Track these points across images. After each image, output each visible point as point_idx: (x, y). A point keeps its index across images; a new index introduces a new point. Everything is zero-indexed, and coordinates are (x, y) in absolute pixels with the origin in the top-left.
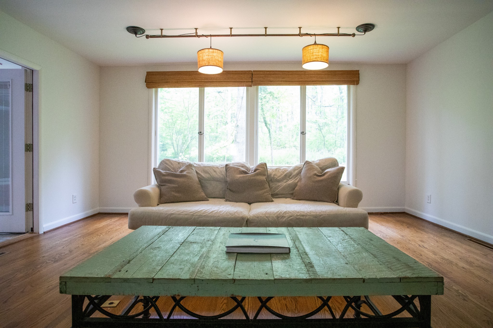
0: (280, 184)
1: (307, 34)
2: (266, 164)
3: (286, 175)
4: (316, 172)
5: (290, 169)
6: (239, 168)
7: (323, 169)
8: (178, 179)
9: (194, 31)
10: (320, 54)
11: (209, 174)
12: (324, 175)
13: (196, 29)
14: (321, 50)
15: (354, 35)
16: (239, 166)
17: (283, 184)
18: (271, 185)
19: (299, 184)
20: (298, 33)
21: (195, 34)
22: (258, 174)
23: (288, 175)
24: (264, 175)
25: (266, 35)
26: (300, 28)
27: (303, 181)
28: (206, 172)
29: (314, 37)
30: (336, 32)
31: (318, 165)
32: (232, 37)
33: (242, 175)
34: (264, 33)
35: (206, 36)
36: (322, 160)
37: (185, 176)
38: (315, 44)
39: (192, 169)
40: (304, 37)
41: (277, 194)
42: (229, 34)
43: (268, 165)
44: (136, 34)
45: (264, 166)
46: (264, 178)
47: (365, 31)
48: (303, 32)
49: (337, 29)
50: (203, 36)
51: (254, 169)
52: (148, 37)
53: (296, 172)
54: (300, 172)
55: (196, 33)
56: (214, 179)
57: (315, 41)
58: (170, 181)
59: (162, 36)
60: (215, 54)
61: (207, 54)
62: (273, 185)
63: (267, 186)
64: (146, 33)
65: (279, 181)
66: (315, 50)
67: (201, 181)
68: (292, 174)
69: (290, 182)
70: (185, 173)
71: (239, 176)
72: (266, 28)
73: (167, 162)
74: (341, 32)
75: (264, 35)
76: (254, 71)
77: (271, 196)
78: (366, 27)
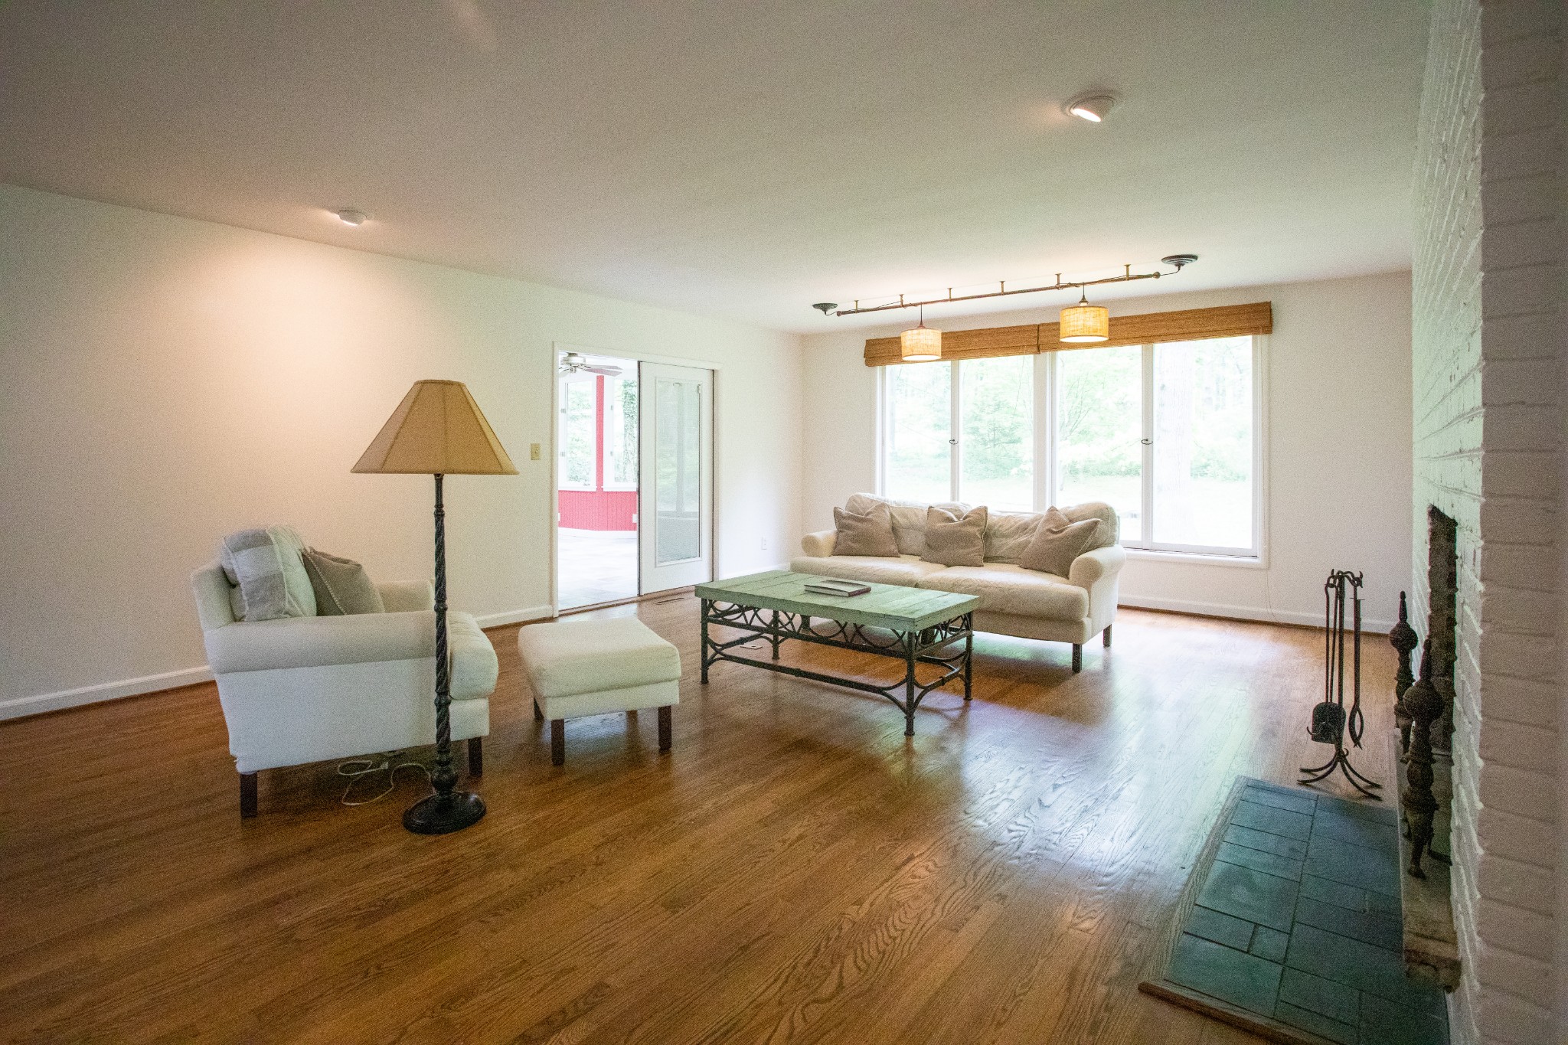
0: (1004, 541)
1: (1071, 285)
2: (987, 509)
3: (1018, 528)
4: (1053, 525)
5: (1026, 519)
6: (943, 513)
7: (1072, 521)
8: (859, 524)
9: (899, 299)
10: (1080, 323)
11: (908, 518)
12: (1061, 531)
13: (901, 296)
14: (1082, 317)
15: (1157, 275)
16: (945, 509)
17: (1011, 542)
19: (1030, 543)
20: (1054, 284)
21: (899, 304)
22: (965, 524)
23: (1022, 529)
24: (981, 524)
25: (1005, 293)
26: (1058, 275)
27: (1034, 539)
28: (905, 516)
29: (1081, 287)
30: (1123, 273)
31: (1067, 514)
32: (953, 302)
33: (943, 524)
34: (1002, 291)
35: (915, 305)
36: (1083, 505)
37: (870, 520)
38: (1084, 300)
39: (884, 512)
40: (1065, 289)
41: (997, 558)
42: (948, 298)
43: (989, 511)
44: (825, 311)
45: (982, 511)
46: (977, 530)
47: (1179, 265)
48: (1064, 281)
49: (1125, 267)
50: (911, 305)
51: (965, 515)
52: (839, 314)
54: (1036, 527)
55: (902, 301)
56: (912, 527)
57: (1084, 296)
58: (848, 527)
59: (857, 311)
60: (921, 337)
61: (910, 337)
62: (992, 543)
63: (981, 542)
64: (838, 309)
65: (1004, 536)
66: (1071, 317)
67: (894, 529)
68: (1028, 526)
69: (1021, 537)
70: (870, 517)
71: (939, 525)
72: (1002, 282)
73: (857, 499)
74: (1132, 273)
75: (1000, 294)
76: (1043, 325)
77: (980, 559)
78: (1179, 260)
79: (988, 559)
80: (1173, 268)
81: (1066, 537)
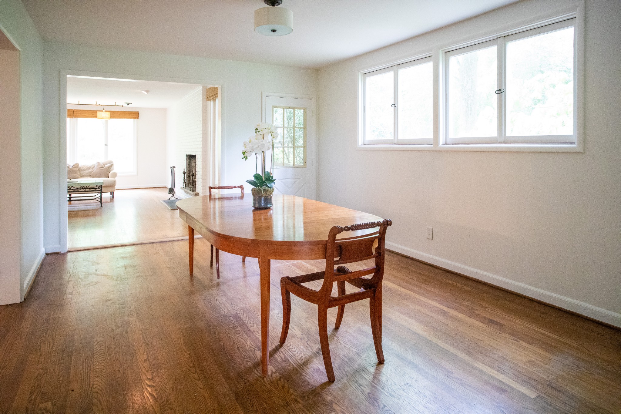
0: (84, 172)
1: (100, 105)
2: (78, 164)
3: (88, 168)
4: (100, 166)
5: (90, 165)
7: (105, 165)
15: (122, 106)
17: (87, 171)
18: (81, 172)
19: (93, 171)
20: (95, 104)
22: (74, 168)
23: (89, 168)
24: (77, 168)
25: (79, 104)
26: (96, 102)
27: (95, 170)
29: (103, 106)
30: (114, 104)
31: (102, 163)
34: (78, 103)
36: (105, 161)
40: (98, 106)
41: (84, 176)
45: (77, 164)
46: (77, 169)
47: (128, 105)
48: (98, 104)
51: (72, 165)
53: (92, 167)
54: (94, 167)
57: (104, 109)
62: (82, 172)
63: (79, 172)
65: (84, 170)
69: (90, 170)
72: (79, 101)
74: (116, 105)
75: (78, 104)
76: (75, 110)
77: (80, 176)
78: (128, 104)
79: (81, 176)
80: (126, 105)
81: (104, 169)
